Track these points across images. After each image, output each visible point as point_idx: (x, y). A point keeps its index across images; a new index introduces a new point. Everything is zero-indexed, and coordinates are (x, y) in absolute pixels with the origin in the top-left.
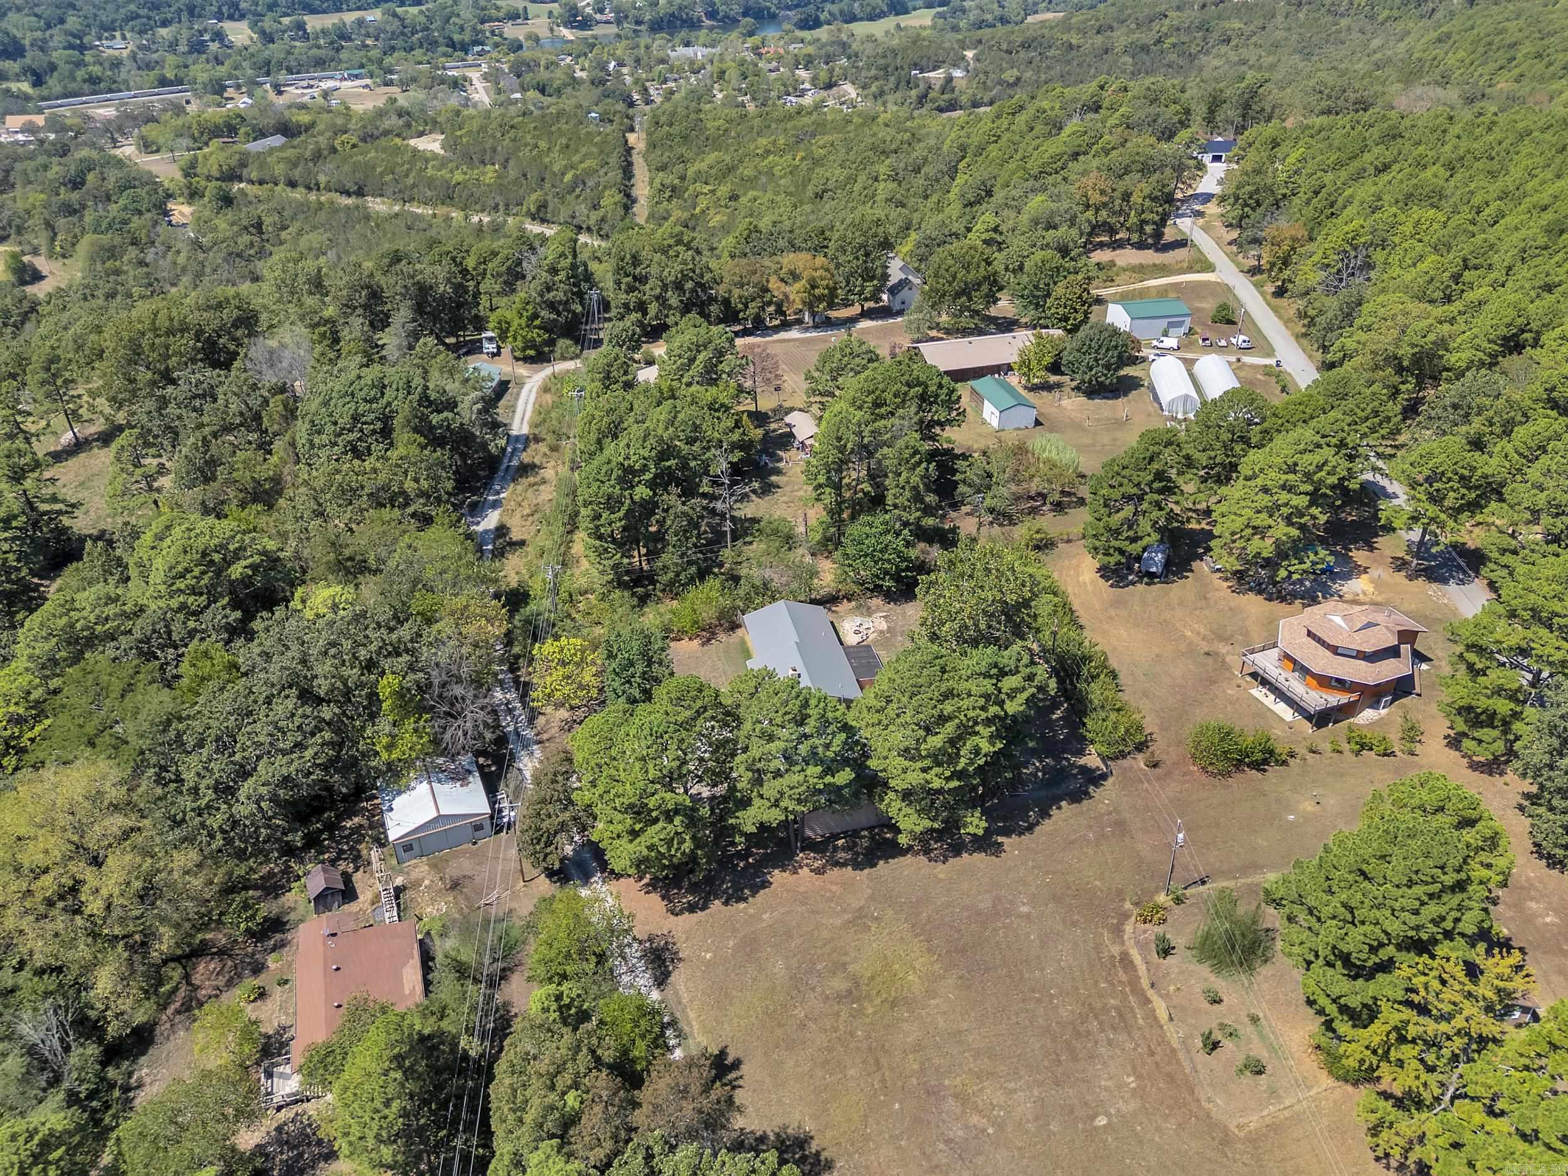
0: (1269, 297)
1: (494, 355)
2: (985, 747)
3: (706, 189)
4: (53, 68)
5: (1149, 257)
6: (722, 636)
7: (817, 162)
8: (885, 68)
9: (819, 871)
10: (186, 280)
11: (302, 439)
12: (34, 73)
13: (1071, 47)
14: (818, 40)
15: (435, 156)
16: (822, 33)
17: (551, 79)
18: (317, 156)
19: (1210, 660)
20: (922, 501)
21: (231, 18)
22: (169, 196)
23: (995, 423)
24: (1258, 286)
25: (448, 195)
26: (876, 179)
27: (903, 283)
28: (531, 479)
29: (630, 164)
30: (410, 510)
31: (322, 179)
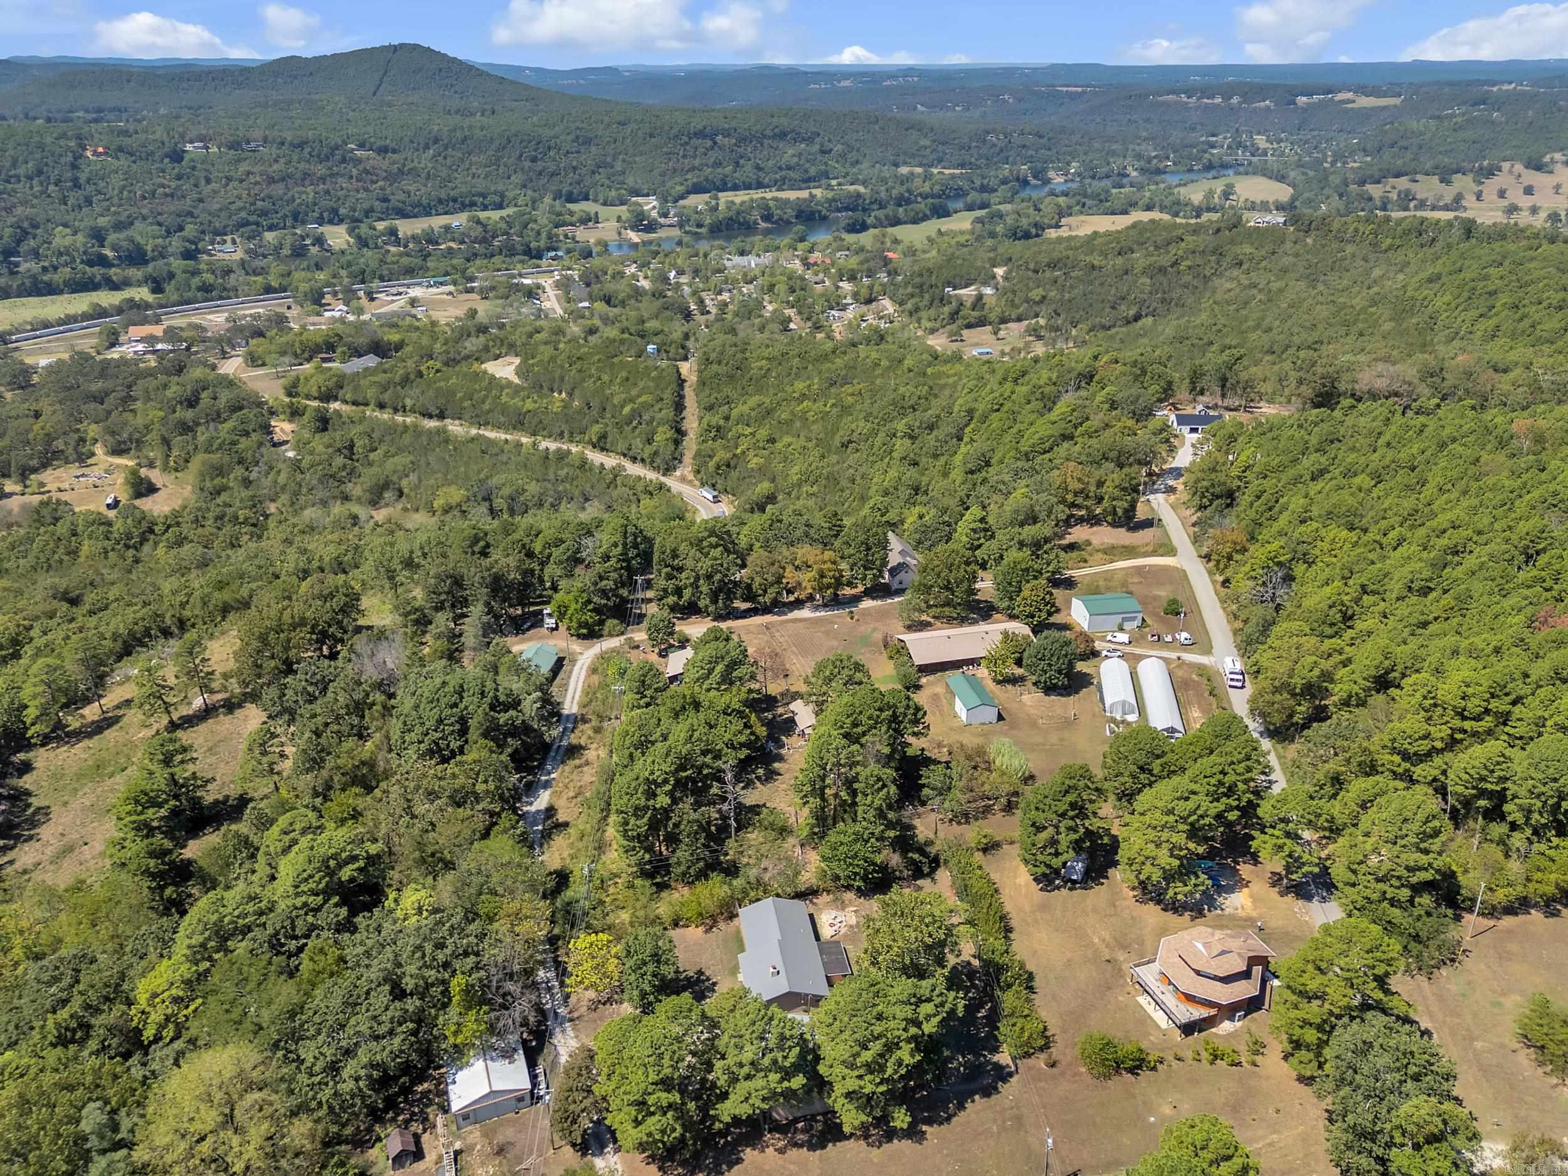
0: (1218, 586)
1: (553, 629)
2: (908, 1060)
3: (749, 430)
4: (171, 276)
5: (1121, 536)
6: (722, 925)
7: (846, 410)
8: (921, 286)
9: (781, 1151)
10: (284, 498)
11: (395, 736)
12: (155, 280)
13: (1093, 267)
14: (862, 249)
15: (510, 384)
16: (866, 239)
17: (616, 292)
18: (406, 381)
19: (1109, 967)
20: (885, 818)
21: (331, 222)
22: (272, 413)
23: (964, 718)
24: (1211, 573)
25: (519, 422)
26: (894, 435)
27: (901, 567)
28: (577, 762)
29: (682, 397)
30: (480, 807)
31: (409, 402)
